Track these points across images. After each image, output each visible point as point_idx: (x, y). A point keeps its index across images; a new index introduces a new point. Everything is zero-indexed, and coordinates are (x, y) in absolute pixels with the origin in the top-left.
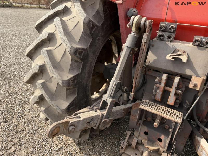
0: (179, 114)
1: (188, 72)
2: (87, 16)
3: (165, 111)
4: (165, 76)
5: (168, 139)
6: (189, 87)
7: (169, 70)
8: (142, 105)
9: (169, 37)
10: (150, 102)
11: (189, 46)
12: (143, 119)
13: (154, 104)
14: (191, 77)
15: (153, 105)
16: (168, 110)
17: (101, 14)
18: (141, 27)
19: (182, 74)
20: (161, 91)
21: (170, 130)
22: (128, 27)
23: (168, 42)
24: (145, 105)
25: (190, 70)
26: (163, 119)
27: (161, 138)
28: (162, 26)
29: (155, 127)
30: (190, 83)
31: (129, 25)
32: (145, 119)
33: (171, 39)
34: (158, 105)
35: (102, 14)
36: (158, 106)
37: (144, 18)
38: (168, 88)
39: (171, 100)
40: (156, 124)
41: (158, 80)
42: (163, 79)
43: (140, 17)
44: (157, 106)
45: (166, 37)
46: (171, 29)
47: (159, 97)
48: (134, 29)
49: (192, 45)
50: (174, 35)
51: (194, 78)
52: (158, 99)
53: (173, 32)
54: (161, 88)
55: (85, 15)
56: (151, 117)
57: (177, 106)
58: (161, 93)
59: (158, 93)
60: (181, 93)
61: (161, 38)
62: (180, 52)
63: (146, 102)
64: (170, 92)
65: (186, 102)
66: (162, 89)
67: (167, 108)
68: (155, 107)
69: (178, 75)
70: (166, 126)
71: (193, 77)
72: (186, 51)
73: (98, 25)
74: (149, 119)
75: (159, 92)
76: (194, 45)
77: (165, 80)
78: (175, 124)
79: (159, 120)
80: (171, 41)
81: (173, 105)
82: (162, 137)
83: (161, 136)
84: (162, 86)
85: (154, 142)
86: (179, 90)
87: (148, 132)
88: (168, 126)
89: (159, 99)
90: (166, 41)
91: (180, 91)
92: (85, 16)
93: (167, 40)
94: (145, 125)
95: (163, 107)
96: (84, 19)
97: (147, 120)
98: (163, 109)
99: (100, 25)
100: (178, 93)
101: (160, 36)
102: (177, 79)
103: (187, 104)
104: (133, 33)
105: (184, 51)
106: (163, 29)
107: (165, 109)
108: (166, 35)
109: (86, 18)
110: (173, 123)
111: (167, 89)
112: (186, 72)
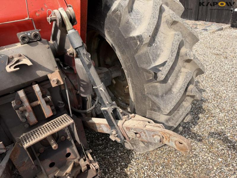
0: (64, 117)
1: (40, 74)
3: (52, 126)
4: (21, 94)
5: (73, 147)
6: (53, 87)
7: (20, 84)
8: (25, 143)
10: (29, 132)
11: (19, 48)
12: (37, 156)
13: (34, 130)
14: (47, 76)
15: (35, 132)
16: (54, 122)
19: (36, 79)
20: (31, 111)
21: (69, 138)
24: (27, 140)
25: (40, 71)
26: (53, 136)
27: (67, 152)
29: (56, 149)
30: (50, 83)
32: (38, 154)
34: (39, 128)
36: (41, 128)
38: (35, 103)
39: (47, 111)
40: (54, 146)
41: (15, 103)
42: (23, 98)
44: (40, 130)
47: (33, 119)
49: (22, 44)
51: (50, 76)
52: (34, 122)
54: (28, 108)
56: (42, 146)
57: (55, 113)
58: (32, 113)
59: (29, 116)
60: (50, 97)
62: (16, 58)
63: (25, 136)
64: (40, 104)
65: (59, 103)
66: (30, 109)
67: (50, 122)
68: (39, 132)
69: (33, 83)
70: (61, 139)
71: (48, 75)
72: (21, 54)
74: (42, 149)
75: (29, 114)
76: (24, 44)
77: (25, 97)
78: (68, 128)
79: (53, 140)
81: (52, 114)
82: (68, 150)
83: (66, 151)
84: (27, 105)
85: (66, 163)
86: (47, 96)
87: (53, 162)
88: (64, 137)
89: (36, 121)
91: (49, 97)
94: (44, 160)
95: (46, 124)
97: (41, 152)
98: (47, 126)
100: (47, 100)
102: (36, 88)
103: (62, 103)
105: (19, 55)
107: (49, 125)
110: (65, 130)
111: (34, 105)
112: (38, 74)
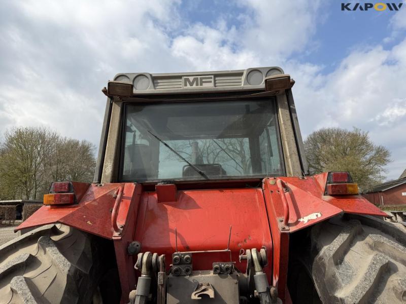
2: (72, 265)
9: (187, 271)
11: (211, 277)
17: (88, 256)
18: (153, 266)
22: (135, 269)
23: (187, 277)
28: (176, 259)
31: (137, 266)
33: (189, 273)
35: (90, 256)
37: (155, 255)
43: (149, 254)
45: (184, 271)
46: (187, 261)
48: (144, 270)
49: (214, 274)
50: (191, 266)
53: (190, 264)
55: (69, 263)
61: (177, 273)
62: (204, 286)
72: (210, 284)
73: (85, 272)
80: (190, 275)
90: (185, 276)
92: (70, 265)
93: (185, 274)
96: (69, 271)
99: (89, 271)
101: (176, 271)
104: (144, 276)
105: (208, 284)
106: (178, 262)
108: (183, 268)
109: (71, 268)
